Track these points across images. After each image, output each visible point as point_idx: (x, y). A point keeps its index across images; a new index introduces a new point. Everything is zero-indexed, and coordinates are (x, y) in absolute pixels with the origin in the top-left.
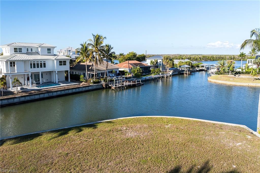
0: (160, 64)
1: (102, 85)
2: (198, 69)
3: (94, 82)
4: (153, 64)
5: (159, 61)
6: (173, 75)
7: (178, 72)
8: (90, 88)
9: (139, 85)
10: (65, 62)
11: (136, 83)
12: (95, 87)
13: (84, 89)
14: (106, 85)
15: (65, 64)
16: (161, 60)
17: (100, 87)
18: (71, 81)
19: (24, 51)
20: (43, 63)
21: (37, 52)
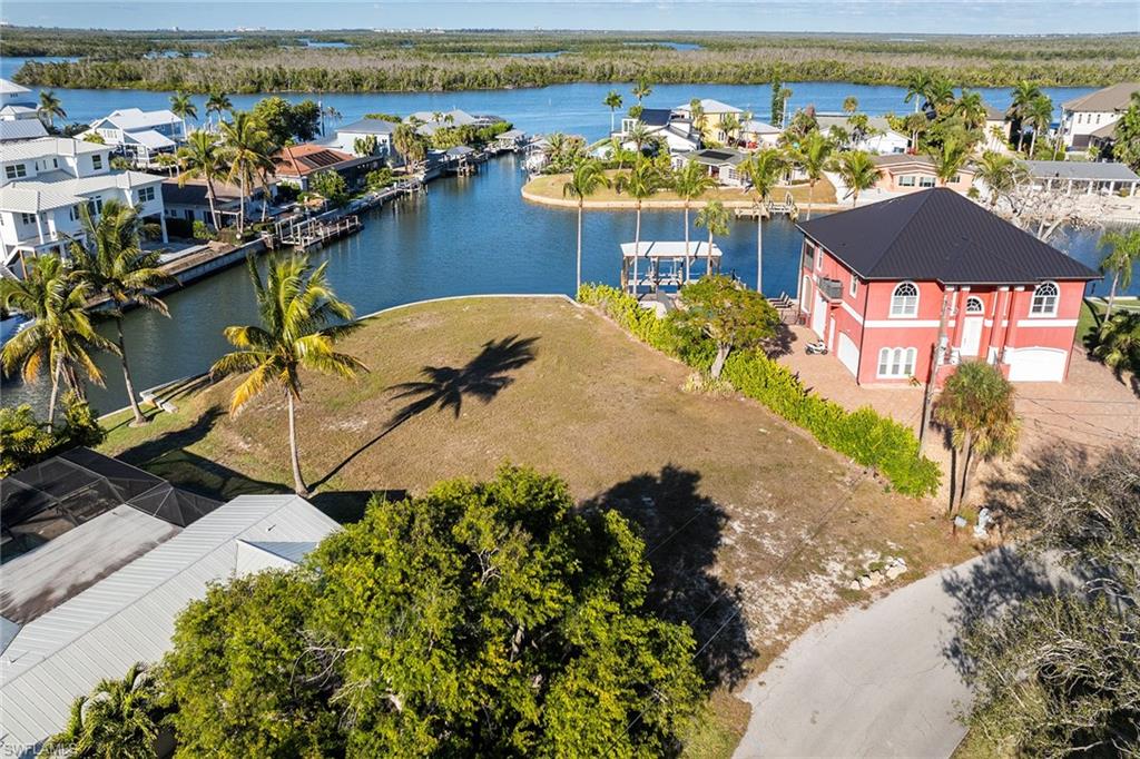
0: (385, 150)
1: (264, 243)
2: (494, 151)
3: (245, 239)
4: (365, 152)
5: (379, 140)
6: (428, 182)
7: (441, 171)
9: (355, 231)
10: (151, 190)
11: (348, 226)
13: (227, 260)
14: (276, 241)
15: (151, 197)
16: (387, 138)
17: (260, 248)
18: (170, 240)
19: (29, 171)
20: (95, 200)
21: (59, 167)
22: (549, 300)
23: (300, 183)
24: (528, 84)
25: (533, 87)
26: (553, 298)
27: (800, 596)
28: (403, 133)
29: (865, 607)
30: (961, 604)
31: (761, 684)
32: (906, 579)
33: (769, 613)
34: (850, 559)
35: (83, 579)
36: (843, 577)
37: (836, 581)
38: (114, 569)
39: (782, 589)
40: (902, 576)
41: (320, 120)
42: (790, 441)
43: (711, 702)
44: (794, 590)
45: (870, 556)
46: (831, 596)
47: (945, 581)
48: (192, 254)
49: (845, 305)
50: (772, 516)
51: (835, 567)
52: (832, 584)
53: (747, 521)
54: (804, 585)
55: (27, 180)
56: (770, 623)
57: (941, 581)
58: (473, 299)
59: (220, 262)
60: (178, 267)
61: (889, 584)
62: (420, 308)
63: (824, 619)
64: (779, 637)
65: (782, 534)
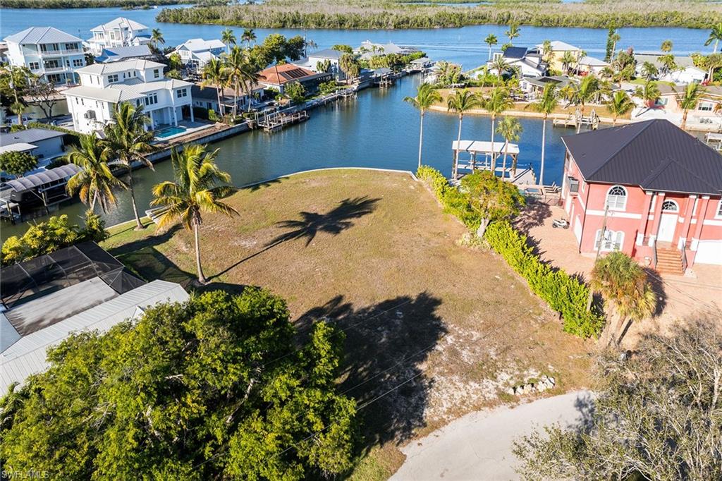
0: (336, 69)
1: (247, 125)
2: (408, 71)
3: (236, 122)
4: (322, 70)
5: (332, 63)
6: (360, 91)
7: (370, 83)
8: (231, 131)
9: (304, 120)
10: (185, 90)
11: (299, 117)
12: (237, 130)
13: (224, 134)
14: (254, 124)
15: (185, 95)
16: (337, 61)
17: (245, 128)
18: (195, 120)
19: (121, 78)
20: (153, 96)
21: (137, 76)
22: (398, 175)
23: (279, 88)
24: (451, 25)
25: (454, 27)
26: (401, 173)
27: (471, 392)
28: (346, 59)
29: (512, 407)
30: (582, 417)
31: (419, 444)
32: (551, 393)
33: (445, 399)
34: (517, 373)
35: (60, 316)
36: (507, 384)
37: (500, 387)
38: (76, 313)
39: (461, 385)
40: (549, 390)
41: (304, 48)
42: (513, 286)
43: (382, 450)
44: (468, 387)
45: (533, 373)
46: (492, 396)
47: (578, 399)
48: (204, 129)
49: (579, 197)
50: (476, 335)
51: (504, 376)
52: (497, 388)
53: (458, 337)
54: (477, 385)
55: (118, 83)
56: (443, 406)
57: (576, 398)
58: (353, 170)
59: (219, 136)
60: (194, 137)
61: (537, 394)
62: (318, 173)
63: (480, 410)
64: (445, 417)
65: (478, 349)
